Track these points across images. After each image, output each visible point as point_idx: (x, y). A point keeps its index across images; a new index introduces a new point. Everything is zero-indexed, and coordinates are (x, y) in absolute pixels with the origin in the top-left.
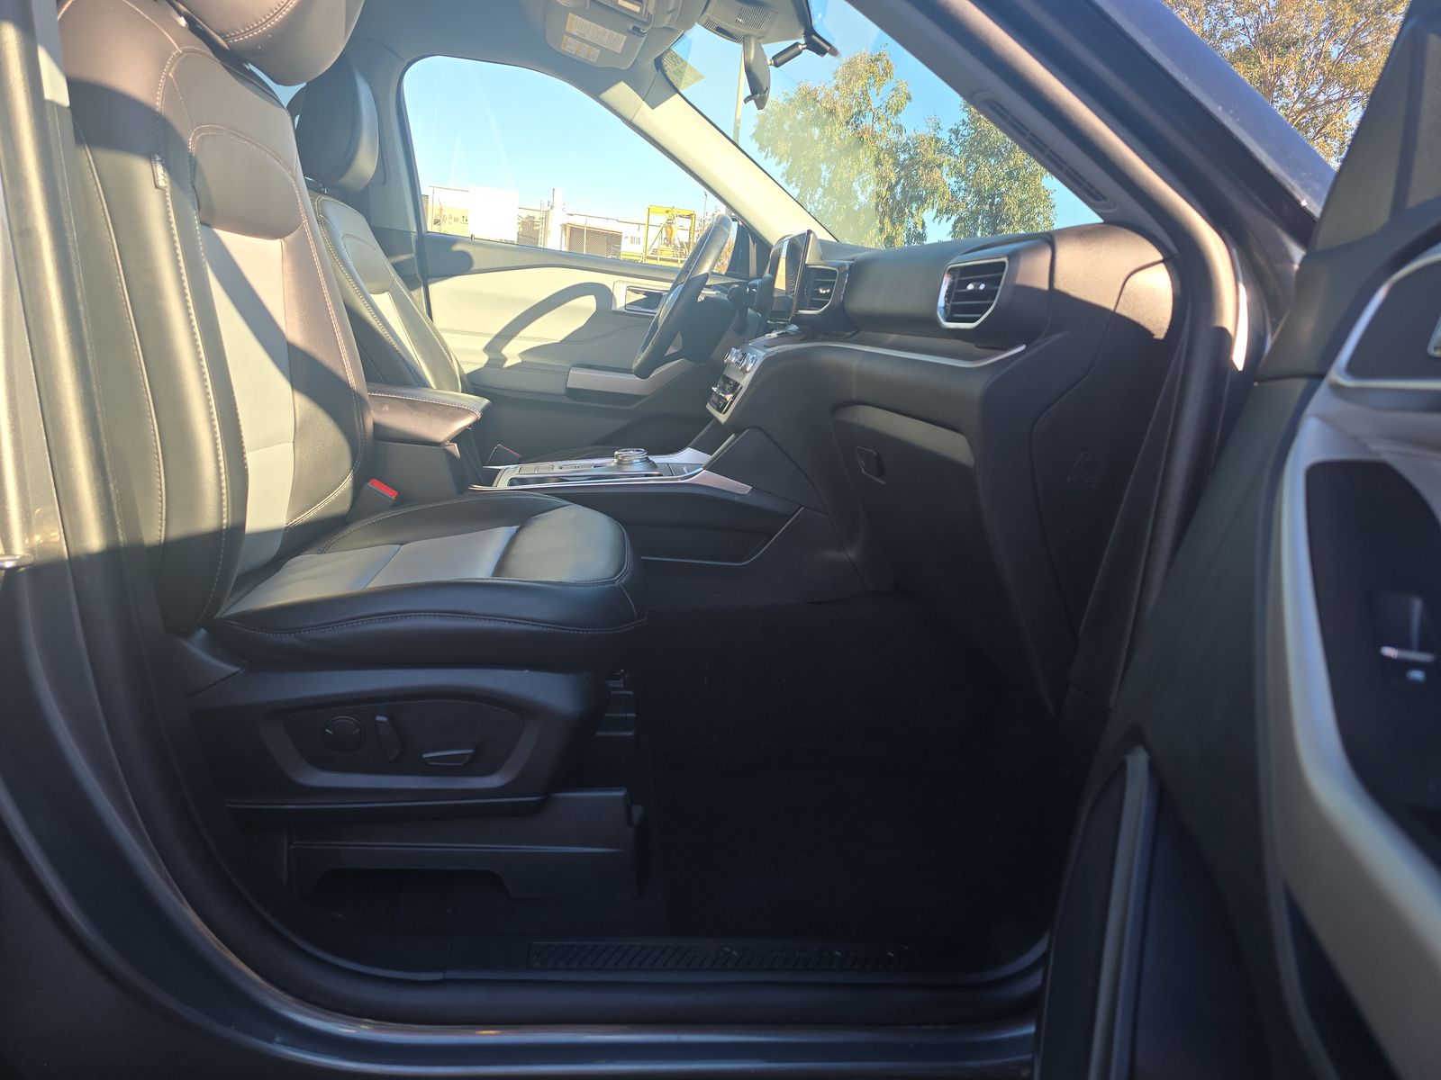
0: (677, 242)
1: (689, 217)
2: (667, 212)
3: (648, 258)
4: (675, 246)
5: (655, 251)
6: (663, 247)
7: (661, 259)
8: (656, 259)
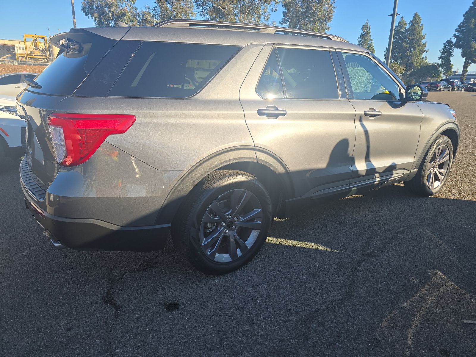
0: (40, 48)
1: (43, 38)
2: (33, 36)
3: (29, 55)
4: (40, 50)
5: (31, 52)
6: (34, 50)
7: (35, 55)
8: (32, 55)
